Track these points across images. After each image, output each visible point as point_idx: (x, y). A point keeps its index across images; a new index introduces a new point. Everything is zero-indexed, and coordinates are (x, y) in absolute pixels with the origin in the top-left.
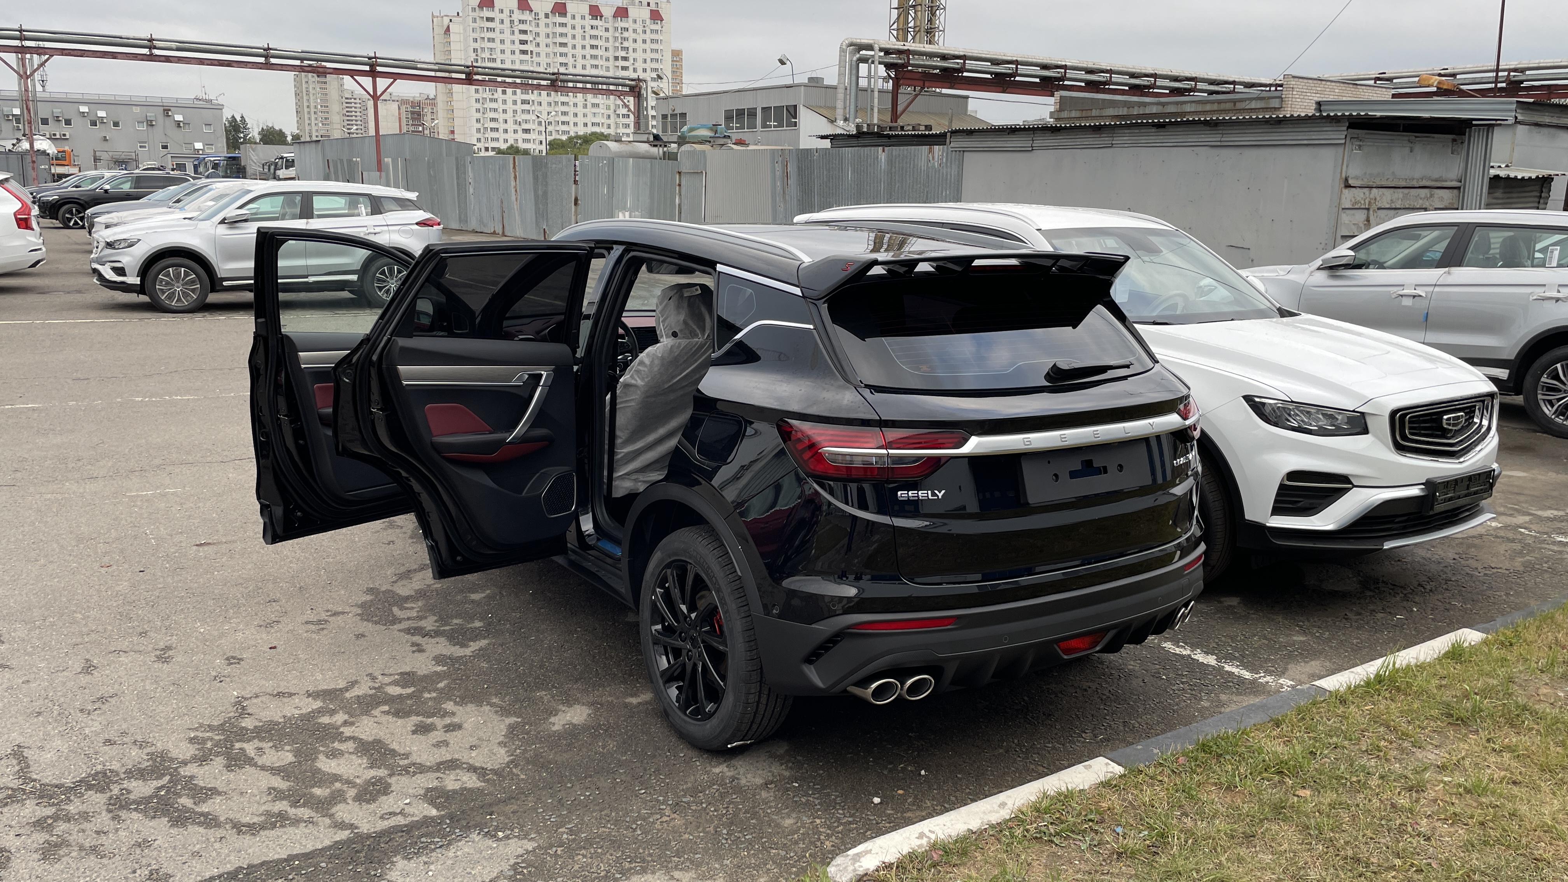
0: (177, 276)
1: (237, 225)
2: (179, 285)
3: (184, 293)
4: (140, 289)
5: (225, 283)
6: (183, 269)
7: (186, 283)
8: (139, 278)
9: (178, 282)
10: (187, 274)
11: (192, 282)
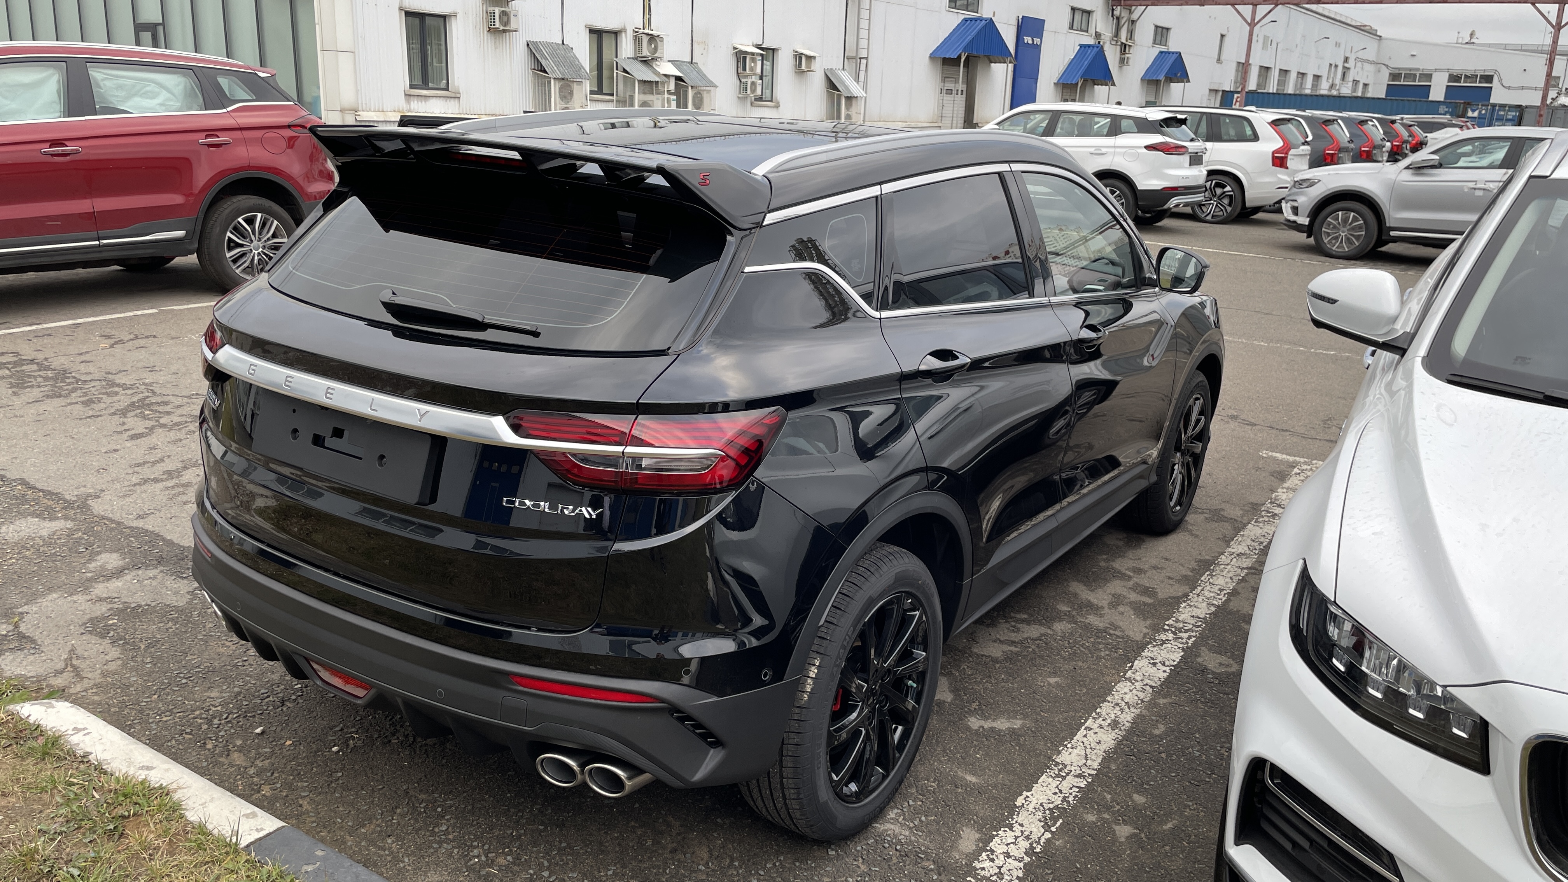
0: (1345, 220)
1: (1425, 171)
2: (1345, 229)
3: (1348, 239)
4: (1309, 230)
5: (1392, 233)
6: (1352, 214)
7: (1353, 229)
8: (1308, 219)
9: (1344, 227)
10: (1355, 219)
11: (1360, 228)
